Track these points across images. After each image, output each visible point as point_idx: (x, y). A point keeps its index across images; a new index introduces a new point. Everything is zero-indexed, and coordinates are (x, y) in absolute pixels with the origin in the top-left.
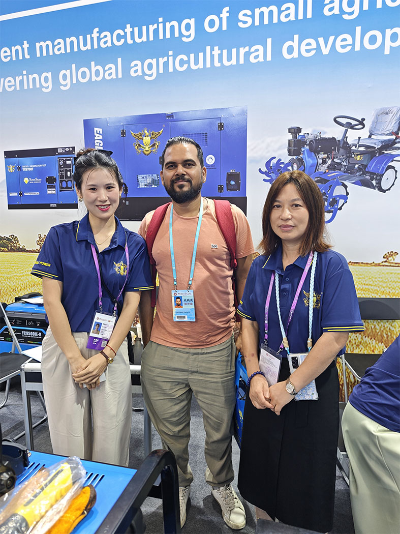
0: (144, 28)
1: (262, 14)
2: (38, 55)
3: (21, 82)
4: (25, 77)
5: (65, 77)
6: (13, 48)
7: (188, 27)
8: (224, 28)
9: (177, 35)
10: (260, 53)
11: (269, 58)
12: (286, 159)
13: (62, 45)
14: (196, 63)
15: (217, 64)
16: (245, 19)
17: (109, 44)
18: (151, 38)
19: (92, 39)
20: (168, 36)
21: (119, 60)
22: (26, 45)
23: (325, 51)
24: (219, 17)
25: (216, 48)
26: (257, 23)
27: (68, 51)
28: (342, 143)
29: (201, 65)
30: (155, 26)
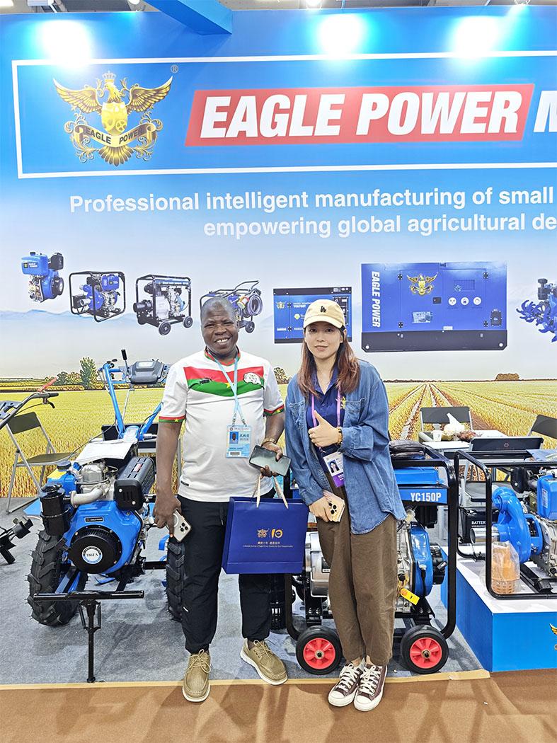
0: (422, 194)
1: (517, 196)
2: (317, 206)
3: (298, 227)
4: (302, 223)
5: (344, 226)
6: (290, 196)
8: (489, 202)
9: (450, 203)
10: (516, 223)
11: (523, 228)
12: (537, 302)
13: (343, 200)
14: (466, 225)
15: (483, 228)
16: (504, 197)
17: (389, 203)
18: (428, 203)
19: (373, 198)
20: (442, 203)
21: (398, 217)
22: (305, 196)
24: (484, 193)
25: (482, 216)
26: (514, 202)
27: (349, 205)
29: (470, 228)
30: (432, 194)
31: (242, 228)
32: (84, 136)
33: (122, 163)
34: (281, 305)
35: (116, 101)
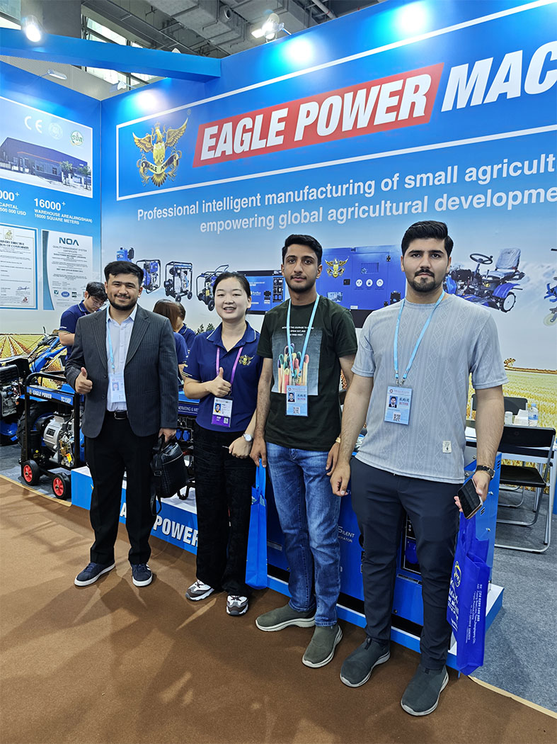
0: (340, 186)
1: (422, 179)
2: (266, 204)
3: (253, 222)
4: (256, 218)
5: (283, 219)
7: (370, 187)
8: (395, 188)
9: (362, 192)
10: (420, 206)
11: (425, 210)
13: (283, 197)
14: (374, 212)
16: (410, 182)
17: (315, 197)
18: (344, 194)
19: (304, 193)
20: (356, 193)
21: (321, 209)
22: (259, 197)
23: (466, 206)
24: (391, 180)
25: (388, 202)
26: (418, 185)
27: (287, 201)
28: (475, 274)
29: (377, 214)
30: (348, 185)
31: (221, 225)
32: (145, 168)
33: (162, 184)
35: (160, 141)
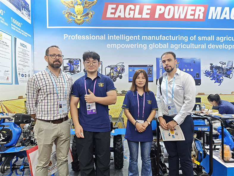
1: (203, 38)
2: (142, 39)
3: (136, 46)
5: (151, 46)
6: (134, 36)
7: (186, 38)
8: (195, 40)
9: (183, 39)
11: (205, 48)
12: (210, 71)
13: (150, 38)
15: (193, 47)
16: (199, 38)
18: (176, 39)
19: (160, 37)
24: (193, 37)
25: (193, 44)
26: (202, 40)
28: (221, 68)
29: (189, 47)
30: (178, 37)
31: (119, 46)
32: (69, 15)
33: (81, 24)
34: (131, 70)
35: (80, 5)
